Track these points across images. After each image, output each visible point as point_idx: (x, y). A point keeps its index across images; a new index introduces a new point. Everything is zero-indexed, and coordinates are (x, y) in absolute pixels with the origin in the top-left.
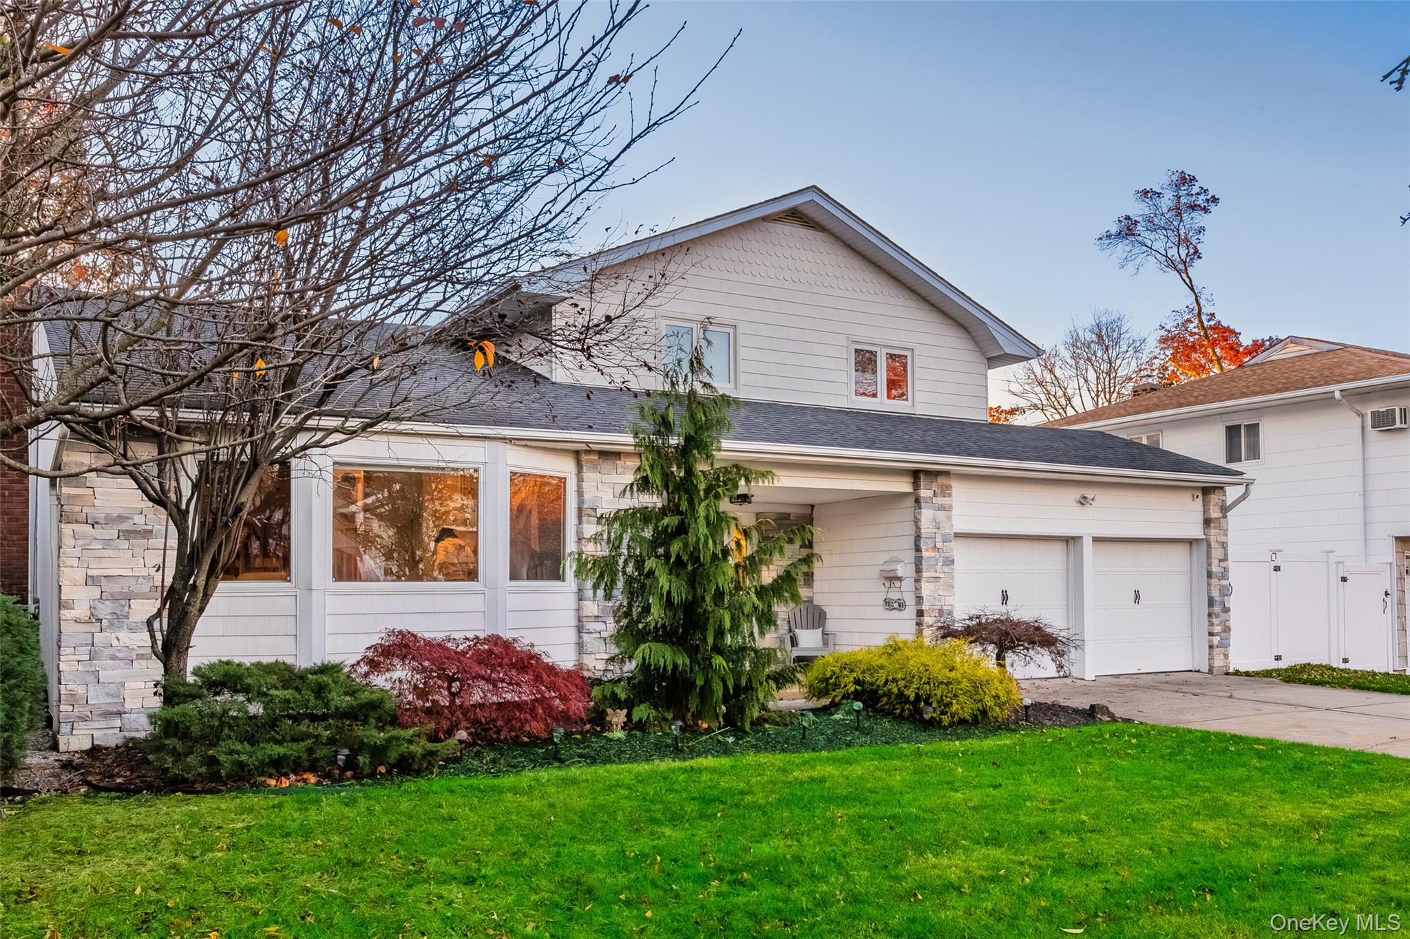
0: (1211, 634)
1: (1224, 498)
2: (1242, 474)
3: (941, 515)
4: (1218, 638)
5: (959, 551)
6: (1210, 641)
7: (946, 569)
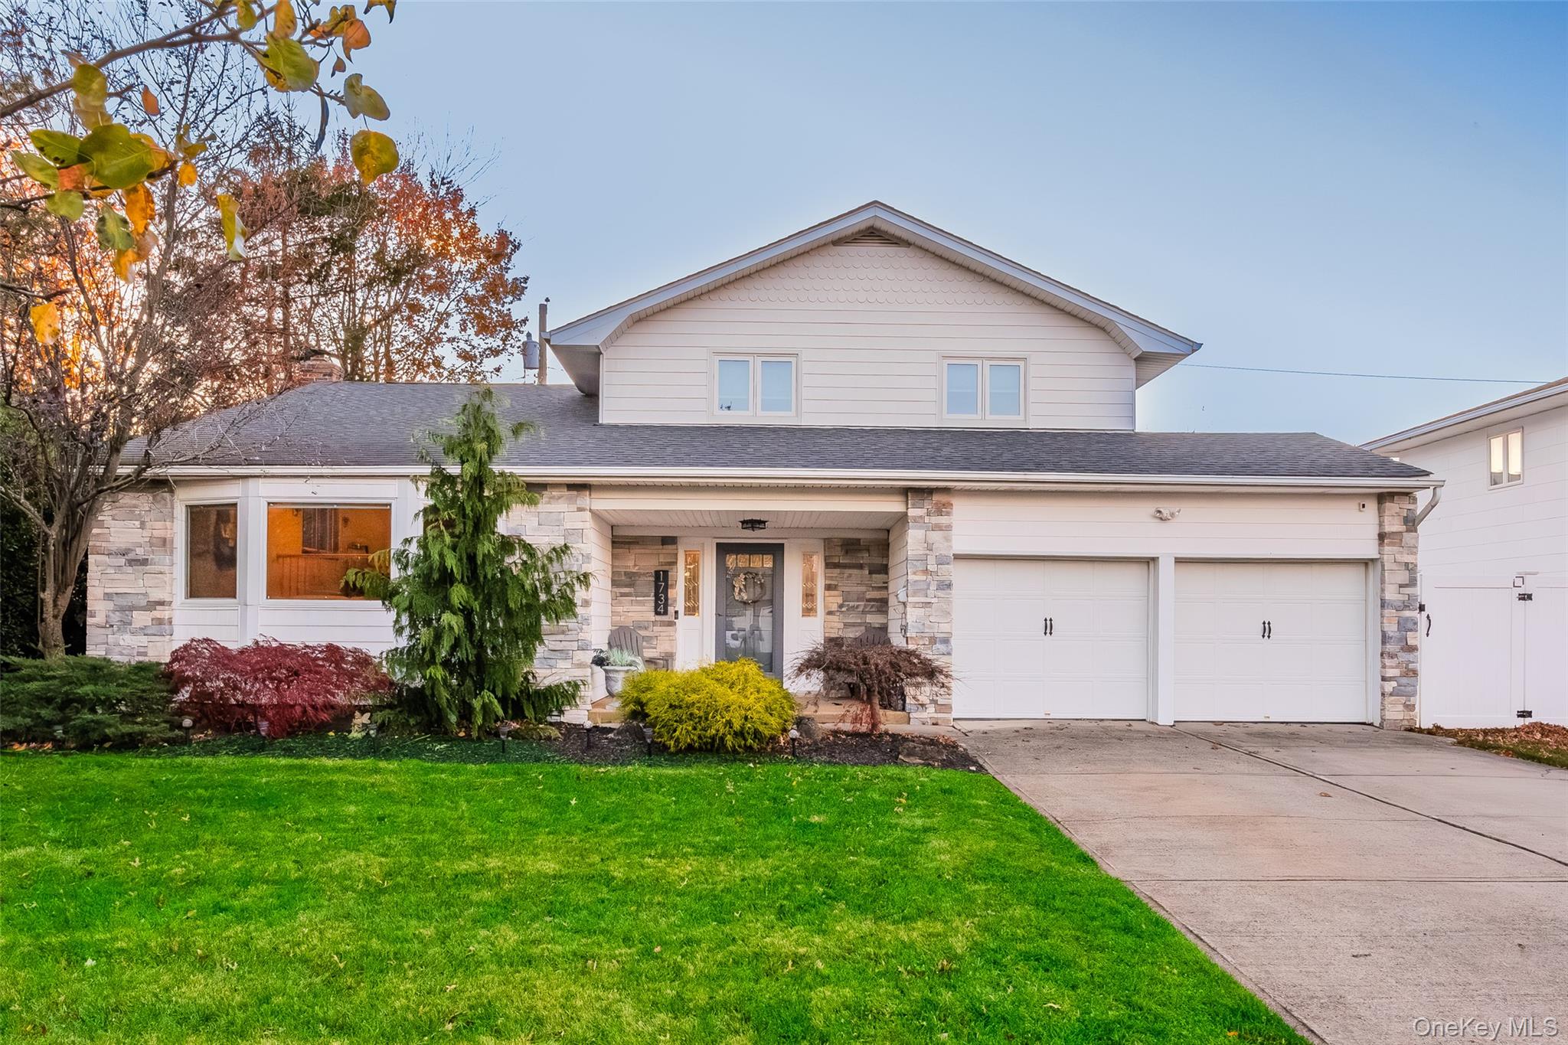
0: (1384, 679)
1: (1411, 507)
2: (1427, 474)
3: (935, 536)
4: (1394, 684)
5: (958, 574)
6: (1382, 687)
7: (940, 594)
